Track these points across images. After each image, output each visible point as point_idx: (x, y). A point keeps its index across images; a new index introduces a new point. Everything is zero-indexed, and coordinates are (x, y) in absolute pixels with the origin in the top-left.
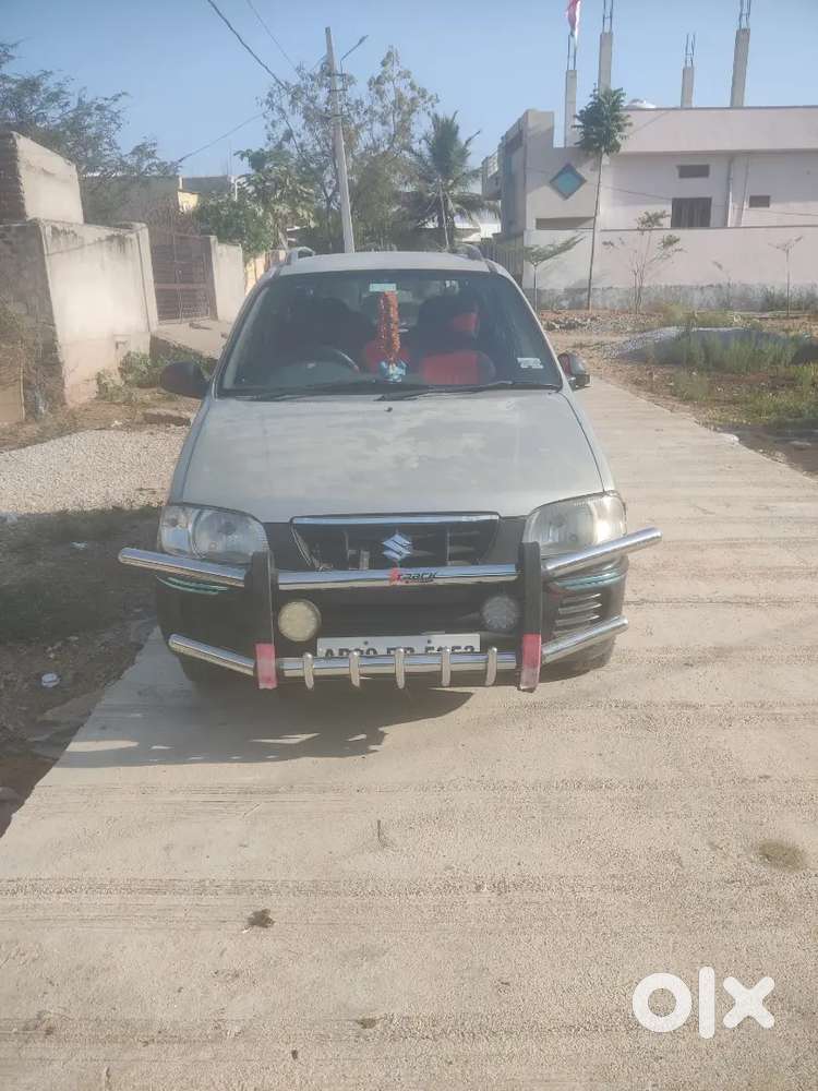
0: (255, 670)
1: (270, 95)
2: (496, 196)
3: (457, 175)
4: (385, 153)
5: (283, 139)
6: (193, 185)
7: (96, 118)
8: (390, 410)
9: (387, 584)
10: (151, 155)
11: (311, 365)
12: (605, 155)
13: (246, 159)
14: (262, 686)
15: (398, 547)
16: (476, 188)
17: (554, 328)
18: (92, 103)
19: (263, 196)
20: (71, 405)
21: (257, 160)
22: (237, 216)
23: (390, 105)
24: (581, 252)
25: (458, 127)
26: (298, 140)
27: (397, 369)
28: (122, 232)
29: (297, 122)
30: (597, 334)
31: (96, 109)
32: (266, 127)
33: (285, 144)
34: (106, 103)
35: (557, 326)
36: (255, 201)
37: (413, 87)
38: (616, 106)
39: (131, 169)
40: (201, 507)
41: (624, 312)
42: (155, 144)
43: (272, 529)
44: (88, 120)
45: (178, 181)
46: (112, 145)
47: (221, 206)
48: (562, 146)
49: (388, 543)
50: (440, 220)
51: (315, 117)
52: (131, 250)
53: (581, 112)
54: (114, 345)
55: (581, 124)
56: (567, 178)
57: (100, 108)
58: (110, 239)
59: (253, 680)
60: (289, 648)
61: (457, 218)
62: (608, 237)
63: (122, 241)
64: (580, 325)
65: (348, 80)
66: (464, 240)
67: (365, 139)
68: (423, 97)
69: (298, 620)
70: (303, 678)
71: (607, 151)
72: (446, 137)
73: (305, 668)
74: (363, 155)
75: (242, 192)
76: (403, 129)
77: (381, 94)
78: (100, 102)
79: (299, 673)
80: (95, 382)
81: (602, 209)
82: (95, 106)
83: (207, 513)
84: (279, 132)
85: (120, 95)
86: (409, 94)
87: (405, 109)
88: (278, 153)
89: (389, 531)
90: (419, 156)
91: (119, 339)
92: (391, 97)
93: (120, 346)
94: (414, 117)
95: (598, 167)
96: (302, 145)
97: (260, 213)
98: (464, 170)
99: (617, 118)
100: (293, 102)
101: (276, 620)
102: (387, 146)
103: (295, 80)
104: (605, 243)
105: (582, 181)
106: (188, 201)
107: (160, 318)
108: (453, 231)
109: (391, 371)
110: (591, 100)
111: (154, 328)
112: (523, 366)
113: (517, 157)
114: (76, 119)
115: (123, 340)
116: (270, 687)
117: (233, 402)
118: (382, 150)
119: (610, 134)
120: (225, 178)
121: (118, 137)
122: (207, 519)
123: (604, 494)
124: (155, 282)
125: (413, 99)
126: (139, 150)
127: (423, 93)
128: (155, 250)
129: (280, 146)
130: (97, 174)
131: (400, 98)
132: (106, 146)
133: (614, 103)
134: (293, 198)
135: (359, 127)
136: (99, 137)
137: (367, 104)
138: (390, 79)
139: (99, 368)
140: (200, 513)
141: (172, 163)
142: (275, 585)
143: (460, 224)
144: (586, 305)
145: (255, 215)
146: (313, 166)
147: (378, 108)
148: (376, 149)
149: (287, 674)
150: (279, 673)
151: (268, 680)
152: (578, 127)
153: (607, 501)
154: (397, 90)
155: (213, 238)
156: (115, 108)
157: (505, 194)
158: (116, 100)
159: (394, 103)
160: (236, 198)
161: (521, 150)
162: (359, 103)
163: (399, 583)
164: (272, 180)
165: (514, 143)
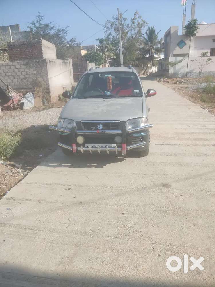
0: (72, 149)
1: (106, 24)
2: (163, 48)
3: (155, 42)
4: (135, 38)
5: (109, 35)
6: (85, 48)
7: (62, 33)
8: (104, 101)
9: (97, 133)
10: (75, 41)
11: (92, 92)
12: (192, 37)
13: (98, 41)
14: (74, 152)
15: (100, 127)
16: (159, 46)
17: (176, 83)
18: (61, 29)
19: (102, 50)
20: (52, 102)
21: (101, 41)
22: (95, 55)
23: (136, 25)
24: (184, 63)
25: (155, 30)
26: (112, 35)
27: (109, 92)
28: (66, 61)
29: (112, 30)
30: (188, 84)
31: (62, 30)
32: (105, 32)
33: (109, 36)
34: (64, 29)
35: (177, 83)
36: (100, 52)
37: (142, 20)
38: (195, 24)
39: (70, 45)
40: (65, 119)
41: (196, 78)
42: (75, 38)
43: (77, 123)
44: (60, 33)
45: (81, 47)
46: (65, 39)
47: (91, 53)
48: (181, 35)
49: (98, 126)
50: (150, 55)
51: (117, 30)
52: (68, 65)
53: (185, 26)
54: (63, 88)
55: (185, 29)
56: (181, 43)
57: (63, 30)
58: (63, 62)
59: (72, 151)
60: (78, 145)
61: (154, 54)
62: (192, 59)
63: (65, 63)
64: (183, 82)
65: (125, 19)
66: (156, 60)
67: (129, 35)
68: (145, 23)
69: (80, 140)
70: (81, 151)
71: (192, 36)
72: (152, 33)
73: (81, 149)
74: (129, 39)
75: (97, 49)
76: (139, 31)
77: (133, 23)
78: (62, 29)
79: (80, 150)
80: (58, 97)
81: (191, 51)
82: (61, 30)
83: (66, 120)
84: (108, 33)
85: (67, 27)
86: (141, 22)
87: (140, 26)
88: (107, 39)
89: (99, 123)
90: (144, 38)
91: (64, 87)
92: (136, 23)
93: (64, 88)
94: (142, 28)
95: (190, 40)
96: (113, 36)
97: (101, 55)
98: (157, 41)
99: (195, 27)
100: (111, 26)
101: (76, 140)
102: (135, 36)
103: (112, 20)
104: (191, 60)
105: (186, 44)
106: (84, 52)
107: (74, 81)
108: (153, 58)
109: (107, 93)
110: (188, 22)
111: (73, 84)
112: (135, 92)
113: (168, 38)
114: (57, 33)
115: (65, 87)
116: (75, 152)
117: (75, 99)
118: (134, 37)
119: (193, 31)
120: (93, 46)
121: (67, 37)
122: (66, 121)
123: (142, 117)
124: (73, 73)
125: (142, 24)
126: (72, 40)
127: (144, 22)
128: (74, 65)
129: (108, 37)
130: (62, 46)
131: (139, 23)
132: (64, 40)
133: (195, 23)
134: (110, 50)
135: (128, 31)
136: (62, 37)
137: (130, 25)
138: (136, 19)
139: (59, 94)
140: (64, 120)
141: (79, 43)
142: (76, 133)
143: (155, 56)
144: (186, 77)
145: (100, 54)
146: (116, 42)
147: (133, 26)
148: (132, 37)
149: (78, 150)
150: (77, 149)
151: (75, 150)
152: (185, 30)
153: (143, 119)
154: (138, 22)
155: (88, 61)
156: (66, 30)
157: (166, 48)
158: (66, 28)
159: (137, 25)
160: (95, 51)
161: (170, 36)
162: (128, 25)
163: (99, 133)
164: (104, 46)
165: (168, 34)
